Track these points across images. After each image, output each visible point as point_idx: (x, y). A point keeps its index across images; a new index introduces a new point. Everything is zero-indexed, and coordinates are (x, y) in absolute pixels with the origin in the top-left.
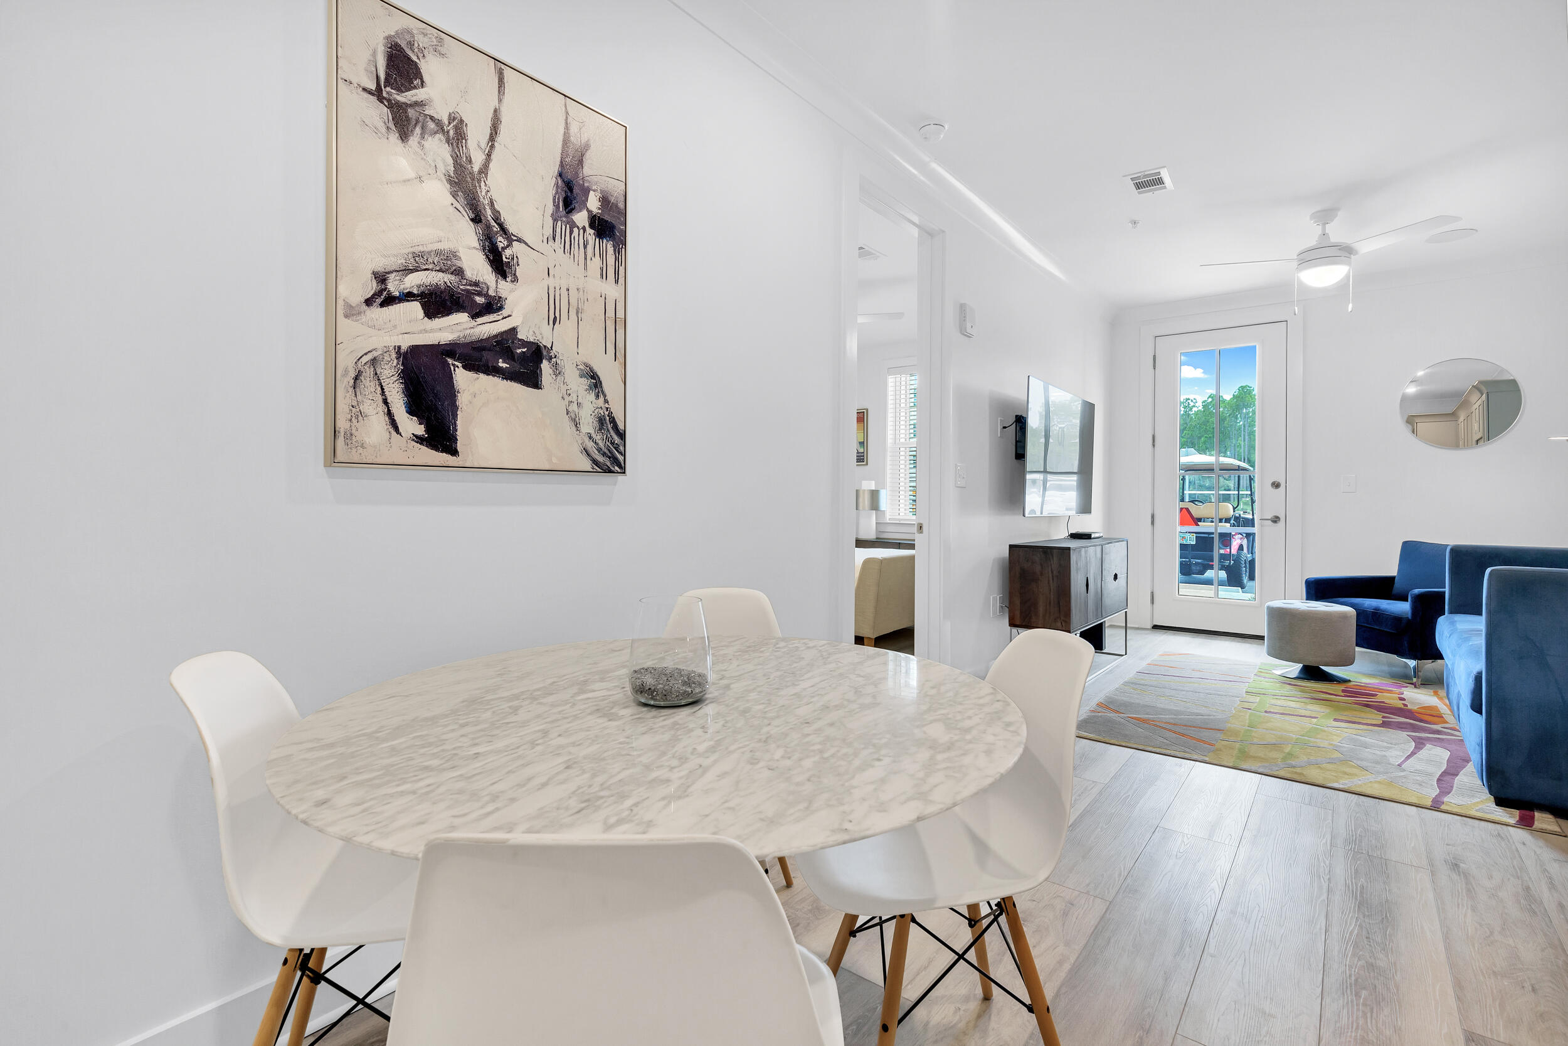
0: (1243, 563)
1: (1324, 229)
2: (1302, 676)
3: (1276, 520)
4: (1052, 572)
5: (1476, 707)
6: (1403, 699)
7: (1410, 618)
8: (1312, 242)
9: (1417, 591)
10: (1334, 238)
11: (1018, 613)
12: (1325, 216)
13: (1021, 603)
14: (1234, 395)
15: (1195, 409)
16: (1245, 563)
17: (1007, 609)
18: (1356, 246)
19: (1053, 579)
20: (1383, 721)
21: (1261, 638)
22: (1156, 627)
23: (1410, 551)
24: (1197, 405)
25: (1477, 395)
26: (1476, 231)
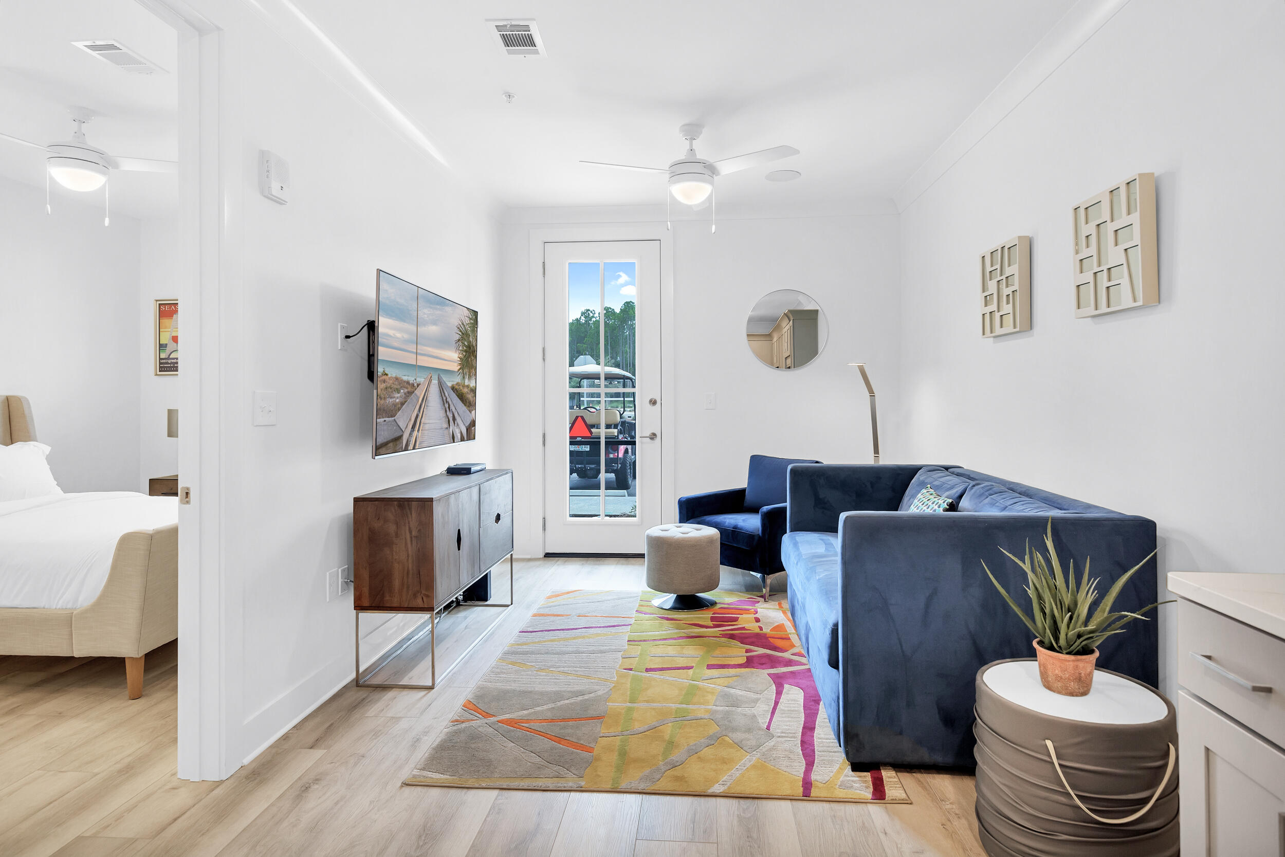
0: (628, 465)
1: (691, 145)
2: (677, 606)
3: (653, 437)
4: (410, 532)
5: (834, 664)
6: (757, 620)
7: (760, 535)
8: (682, 156)
9: (765, 507)
10: (700, 156)
11: (366, 590)
12: (692, 131)
13: (370, 577)
14: (621, 309)
15: (594, 319)
16: (630, 465)
17: (352, 584)
18: (719, 165)
19: (411, 541)
20: (747, 657)
21: (642, 556)
22: (548, 555)
23: (757, 463)
24: (595, 316)
25: (786, 320)
26: (800, 174)
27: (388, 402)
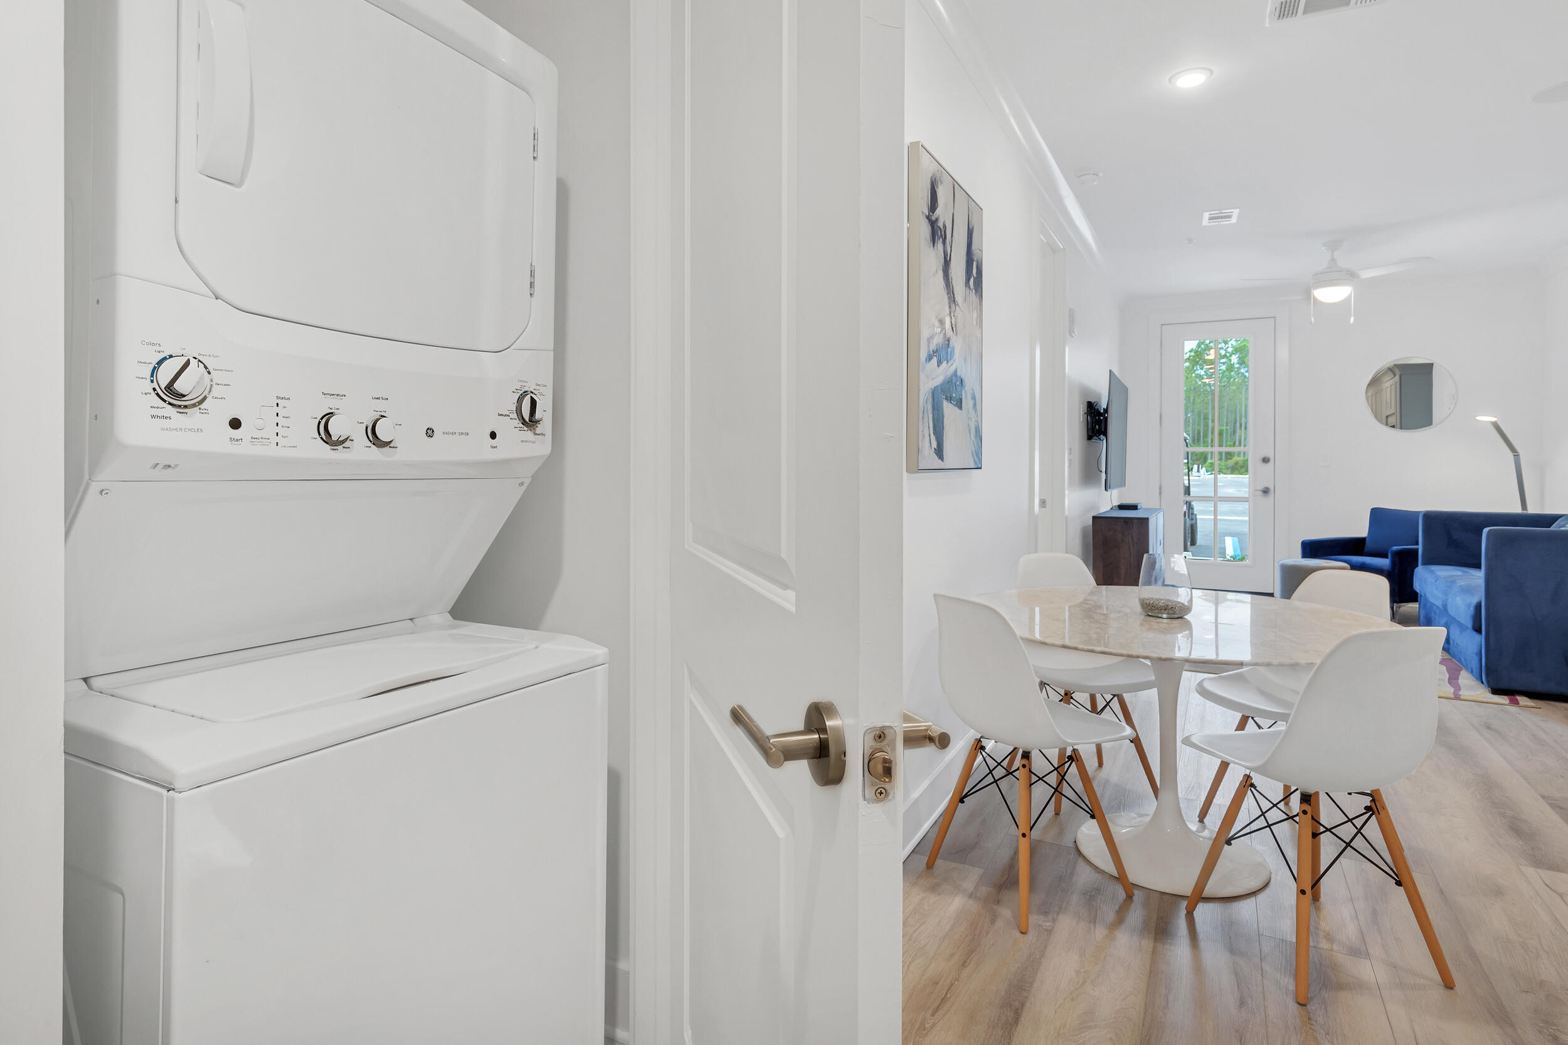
1: (1332, 256)
3: (1265, 490)
4: (1133, 539)
5: (1478, 629)
7: (1390, 569)
8: (1324, 266)
9: (1395, 548)
10: (1340, 264)
12: (1333, 246)
18: (1359, 270)
19: (1133, 545)
23: (1378, 516)
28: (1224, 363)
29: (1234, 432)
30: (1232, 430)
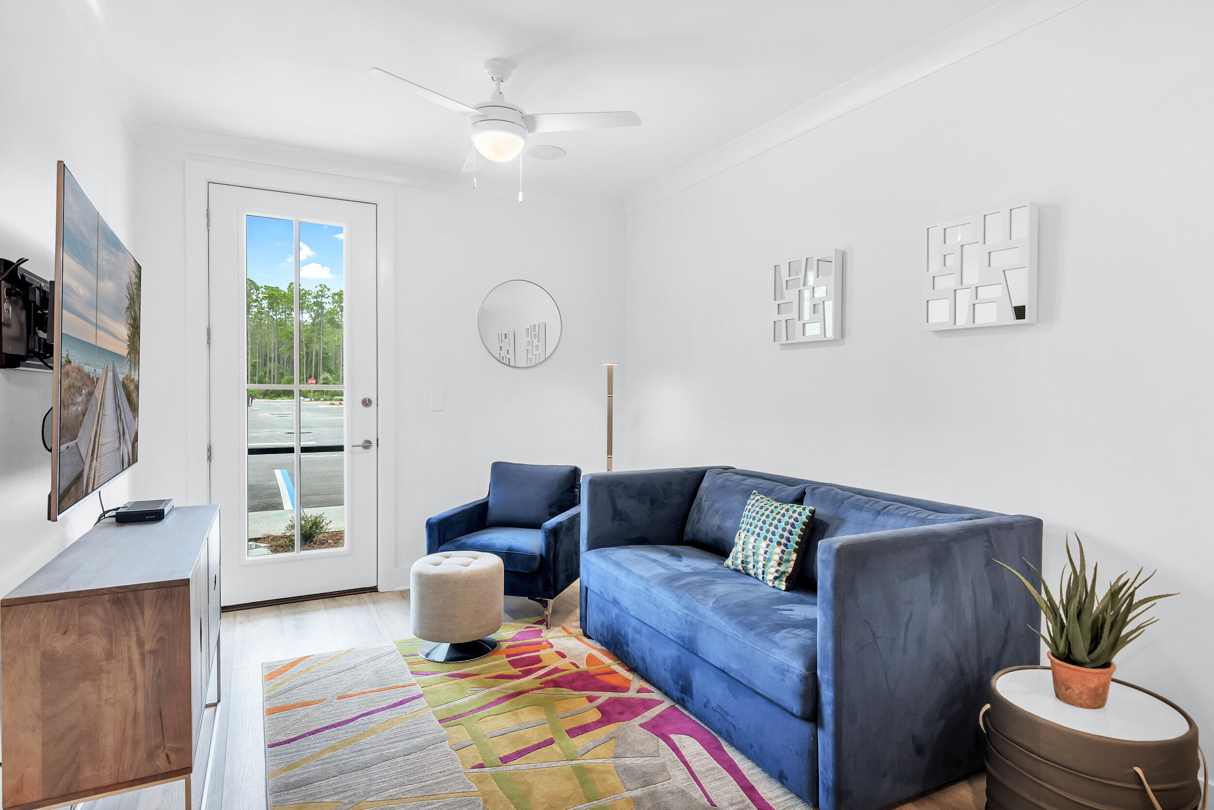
1: (499, 85)
3: (367, 445)
4: (141, 645)
6: (561, 655)
7: (541, 552)
12: (502, 69)
18: (540, 119)
19: (143, 660)
26: (565, 154)
27: (70, 412)
28: (255, 306)
29: (265, 365)
30: (263, 363)
